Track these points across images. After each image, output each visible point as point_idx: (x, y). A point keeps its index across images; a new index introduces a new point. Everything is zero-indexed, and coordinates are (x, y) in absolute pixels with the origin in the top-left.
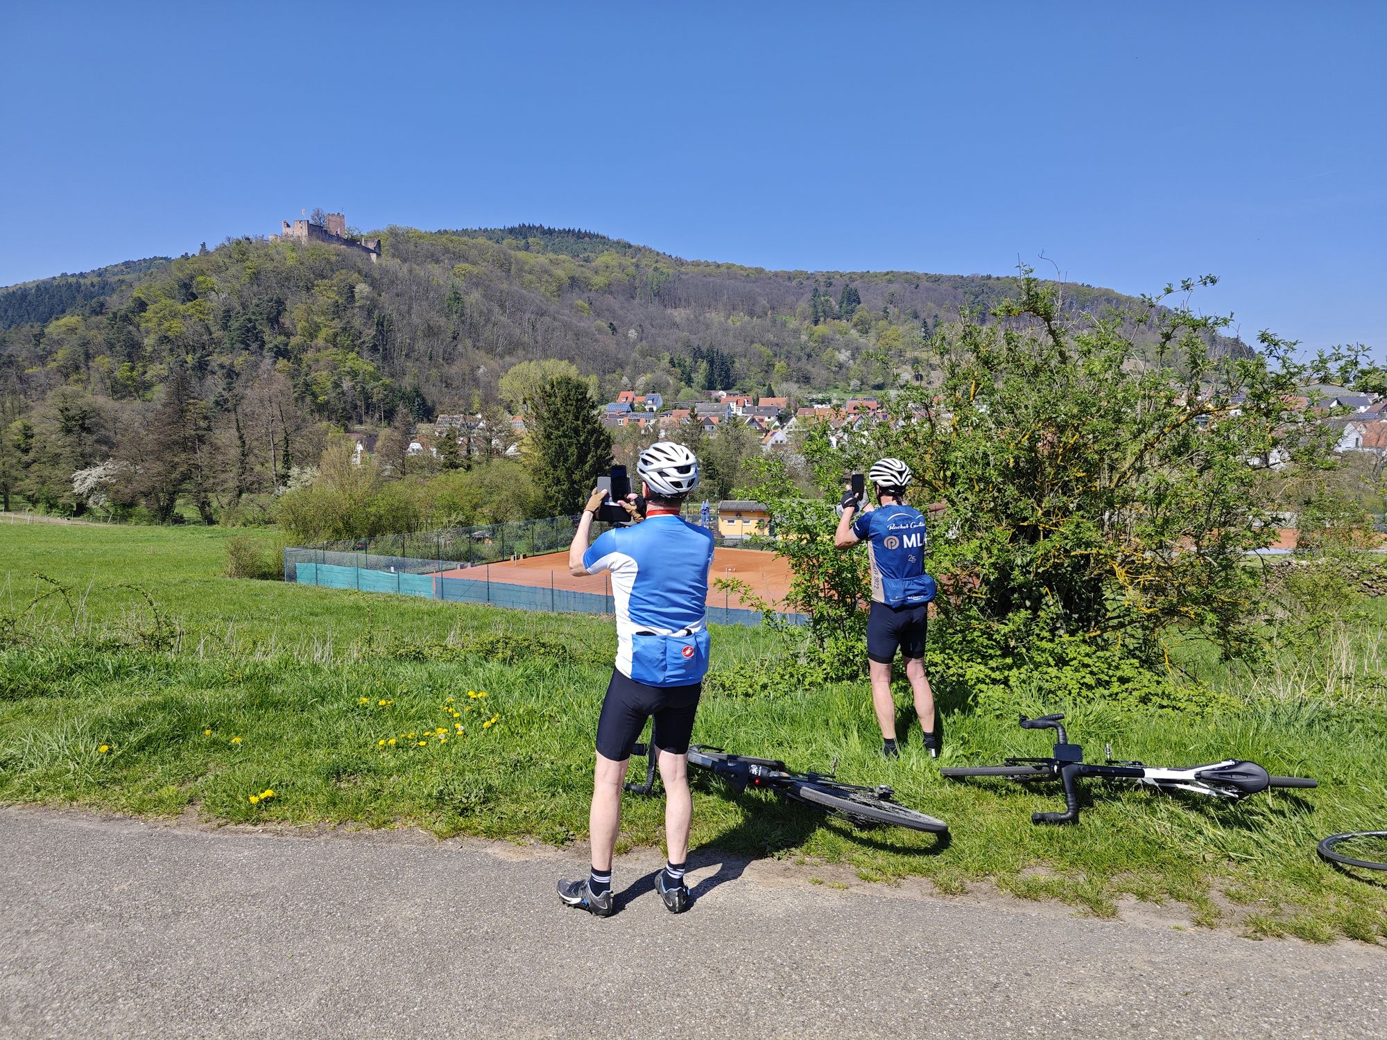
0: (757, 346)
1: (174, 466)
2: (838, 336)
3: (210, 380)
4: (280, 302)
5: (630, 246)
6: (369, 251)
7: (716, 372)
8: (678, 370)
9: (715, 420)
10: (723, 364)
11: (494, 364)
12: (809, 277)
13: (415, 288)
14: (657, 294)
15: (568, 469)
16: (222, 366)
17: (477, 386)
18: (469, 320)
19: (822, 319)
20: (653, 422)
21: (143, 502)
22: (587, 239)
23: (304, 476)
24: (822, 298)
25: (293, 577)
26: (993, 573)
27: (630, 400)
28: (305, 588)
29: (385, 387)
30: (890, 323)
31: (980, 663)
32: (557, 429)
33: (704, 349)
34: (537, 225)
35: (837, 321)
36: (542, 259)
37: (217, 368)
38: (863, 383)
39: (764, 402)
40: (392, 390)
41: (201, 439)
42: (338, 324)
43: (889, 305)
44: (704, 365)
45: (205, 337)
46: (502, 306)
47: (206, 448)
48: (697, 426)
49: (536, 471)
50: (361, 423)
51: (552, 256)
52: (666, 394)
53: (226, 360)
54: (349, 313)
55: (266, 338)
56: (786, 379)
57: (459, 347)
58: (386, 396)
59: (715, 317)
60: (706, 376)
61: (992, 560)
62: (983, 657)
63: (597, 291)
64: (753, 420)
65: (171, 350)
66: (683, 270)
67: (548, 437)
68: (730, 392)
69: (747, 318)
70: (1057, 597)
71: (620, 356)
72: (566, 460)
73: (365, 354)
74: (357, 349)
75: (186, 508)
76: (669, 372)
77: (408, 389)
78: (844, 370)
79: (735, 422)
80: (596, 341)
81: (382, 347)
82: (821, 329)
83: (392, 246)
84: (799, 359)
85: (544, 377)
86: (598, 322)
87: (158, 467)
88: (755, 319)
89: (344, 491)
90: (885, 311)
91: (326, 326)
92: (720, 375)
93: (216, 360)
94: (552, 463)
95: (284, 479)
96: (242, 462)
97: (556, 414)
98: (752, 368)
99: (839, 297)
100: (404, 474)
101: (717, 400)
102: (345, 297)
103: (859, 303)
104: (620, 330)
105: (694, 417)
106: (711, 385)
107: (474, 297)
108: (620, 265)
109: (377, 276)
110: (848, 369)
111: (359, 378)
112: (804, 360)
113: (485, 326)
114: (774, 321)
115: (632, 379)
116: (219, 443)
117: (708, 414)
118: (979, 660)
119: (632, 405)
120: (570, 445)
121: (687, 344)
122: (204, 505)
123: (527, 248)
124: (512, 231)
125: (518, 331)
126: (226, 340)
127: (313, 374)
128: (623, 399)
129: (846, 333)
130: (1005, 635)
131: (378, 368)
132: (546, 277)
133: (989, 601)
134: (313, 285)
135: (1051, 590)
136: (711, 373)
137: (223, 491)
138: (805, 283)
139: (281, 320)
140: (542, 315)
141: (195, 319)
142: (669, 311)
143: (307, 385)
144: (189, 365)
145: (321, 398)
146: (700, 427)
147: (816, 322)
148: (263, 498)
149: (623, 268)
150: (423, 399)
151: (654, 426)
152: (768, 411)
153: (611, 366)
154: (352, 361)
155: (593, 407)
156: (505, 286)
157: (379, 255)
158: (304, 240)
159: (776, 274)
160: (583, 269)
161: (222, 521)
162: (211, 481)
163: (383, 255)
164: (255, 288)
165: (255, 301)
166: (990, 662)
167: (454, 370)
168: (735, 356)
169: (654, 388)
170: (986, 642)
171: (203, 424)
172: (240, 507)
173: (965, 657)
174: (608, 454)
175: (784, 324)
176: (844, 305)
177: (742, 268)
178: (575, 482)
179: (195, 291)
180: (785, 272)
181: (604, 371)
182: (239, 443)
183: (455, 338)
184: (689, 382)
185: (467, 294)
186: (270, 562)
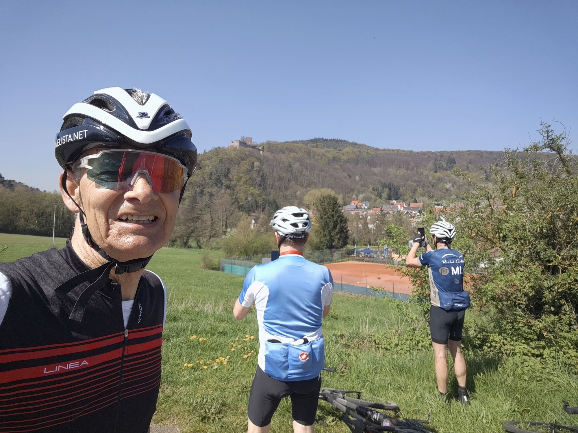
0: (410, 182)
1: (189, 227)
2: (446, 178)
3: (204, 197)
4: (229, 169)
5: (357, 144)
6: (260, 150)
7: (392, 193)
8: (376, 192)
9: (391, 212)
10: (395, 190)
11: (303, 190)
12: (432, 153)
13: (275, 163)
14: (368, 162)
15: (329, 231)
16: (208, 192)
17: (297, 199)
18: (294, 175)
19: (439, 171)
20: (365, 213)
21: (179, 240)
22: (340, 142)
23: (232, 232)
24: (439, 162)
25: (223, 270)
26: (531, 292)
27: (356, 204)
28: (226, 274)
29: (264, 199)
30: (470, 172)
31: (524, 343)
32: (325, 215)
33: (387, 184)
34: (321, 138)
35: (445, 171)
36: (323, 151)
37: (207, 193)
38: (457, 197)
39: (412, 205)
40: (266, 201)
41: (198, 218)
42: (248, 177)
43: (469, 164)
44: (387, 190)
45: (203, 182)
46: (307, 169)
47: (200, 221)
48: (383, 215)
49: (317, 231)
50: (254, 212)
51: (326, 149)
52: (370, 201)
53: (210, 190)
54: (252, 173)
55: (223, 182)
56: (423, 195)
57: (291, 184)
58: (264, 203)
59: (392, 171)
60: (388, 195)
61: (531, 284)
62: (526, 339)
63: (343, 162)
64: (408, 212)
65: (192, 187)
66: (378, 152)
67: (322, 218)
68: (398, 201)
69: (405, 171)
70: (571, 306)
71: (352, 187)
72: (328, 227)
73: (257, 187)
74: (254, 186)
75: (192, 243)
76: (372, 193)
77: (271, 200)
78: (449, 192)
79: (400, 213)
80: (343, 181)
81: (263, 185)
82: (438, 174)
83: (268, 148)
84: (428, 187)
85: (321, 195)
86: (344, 174)
87: (183, 228)
88: (409, 171)
89: (245, 238)
90: (467, 167)
91: (243, 177)
92: (394, 194)
93: (207, 190)
94: (323, 228)
95: (225, 232)
96: (211, 226)
97: (325, 209)
98: (408, 191)
99: (446, 161)
100: (267, 231)
101: (392, 204)
102: (251, 167)
103: (455, 163)
104: (352, 177)
105: (382, 211)
106: (390, 198)
107: (297, 165)
108: (353, 152)
109: (262, 159)
110: (450, 191)
111: (254, 196)
112: (431, 188)
113: (300, 176)
114: (417, 172)
115: (357, 196)
116: (204, 219)
117: (388, 210)
118: (523, 341)
119: (357, 206)
120: (330, 221)
121: (380, 182)
122: (198, 241)
123: (317, 146)
124: (311, 141)
125: (312, 178)
126: (210, 183)
127: (238, 195)
128: (353, 204)
129: (449, 176)
130: (540, 328)
131: (261, 192)
132: (324, 157)
133: (527, 306)
134: (240, 163)
135: (567, 301)
136: (390, 193)
137: (205, 237)
138: (431, 156)
139: (229, 176)
140: (322, 172)
141: (200, 176)
142: (373, 169)
143: (236, 199)
144: (198, 192)
145: (241, 203)
146: (384, 215)
147: (436, 172)
148: (218, 240)
149: (354, 153)
150: (277, 204)
151: (365, 215)
152: (414, 209)
153: (349, 191)
154: (252, 190)
155: (340, 206)
156: (308, 161)
157: (263, 151)
158: (238, 147)
159: (418, 153)
160: (338, 154)
161: (204, 247)
162: (201, 233)
163: (265, 152)
164: (221, 164)
165: (220, 169)
166: (531, 343)
167: (288, 193)
168: (400, 186)
169: (365, 199)
170: (527, 330)
171: (200, 212)
172: (210, 243)
173: (514, 339)
174: (345, 225)
175: (422, 173)
176: (449, 165)
177: (403, 151)
178: (331, 236)
179: (201, 166)
180: (422, 152)
181: (346, 193)
182: (211, 219)
183: (289, 181)
184: (380, 197)
185: (294, 164)
186: (216, 264)
